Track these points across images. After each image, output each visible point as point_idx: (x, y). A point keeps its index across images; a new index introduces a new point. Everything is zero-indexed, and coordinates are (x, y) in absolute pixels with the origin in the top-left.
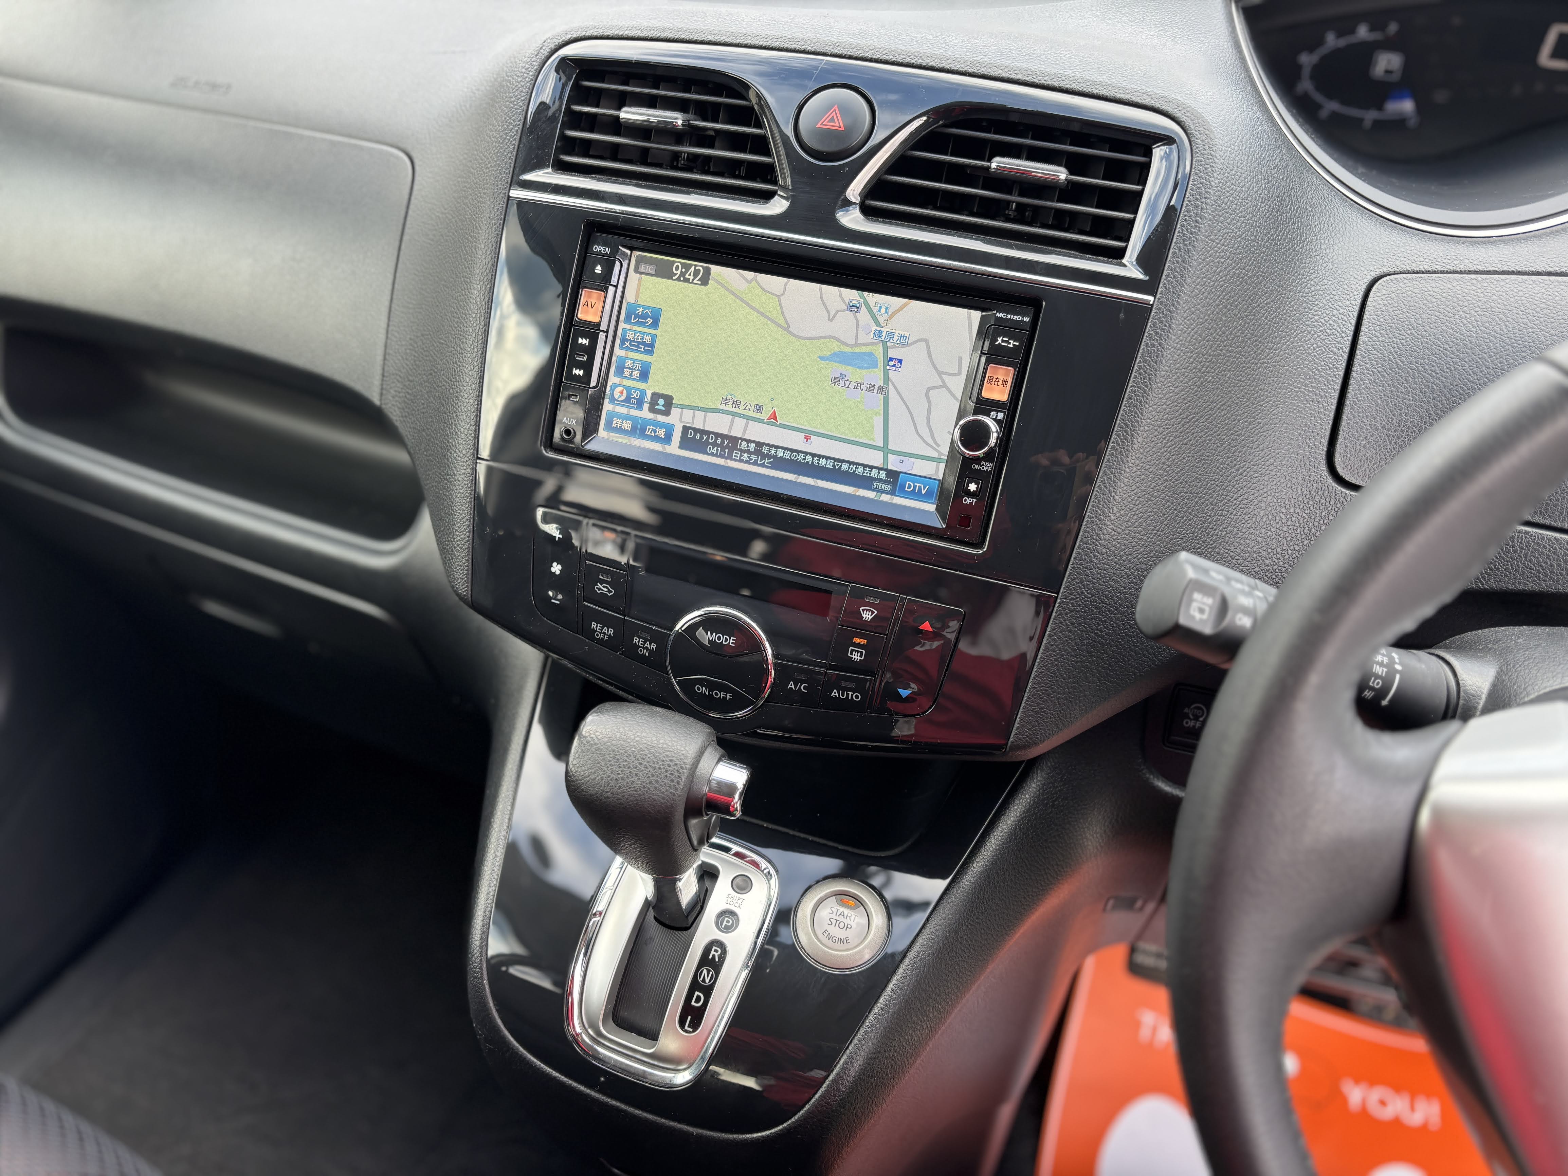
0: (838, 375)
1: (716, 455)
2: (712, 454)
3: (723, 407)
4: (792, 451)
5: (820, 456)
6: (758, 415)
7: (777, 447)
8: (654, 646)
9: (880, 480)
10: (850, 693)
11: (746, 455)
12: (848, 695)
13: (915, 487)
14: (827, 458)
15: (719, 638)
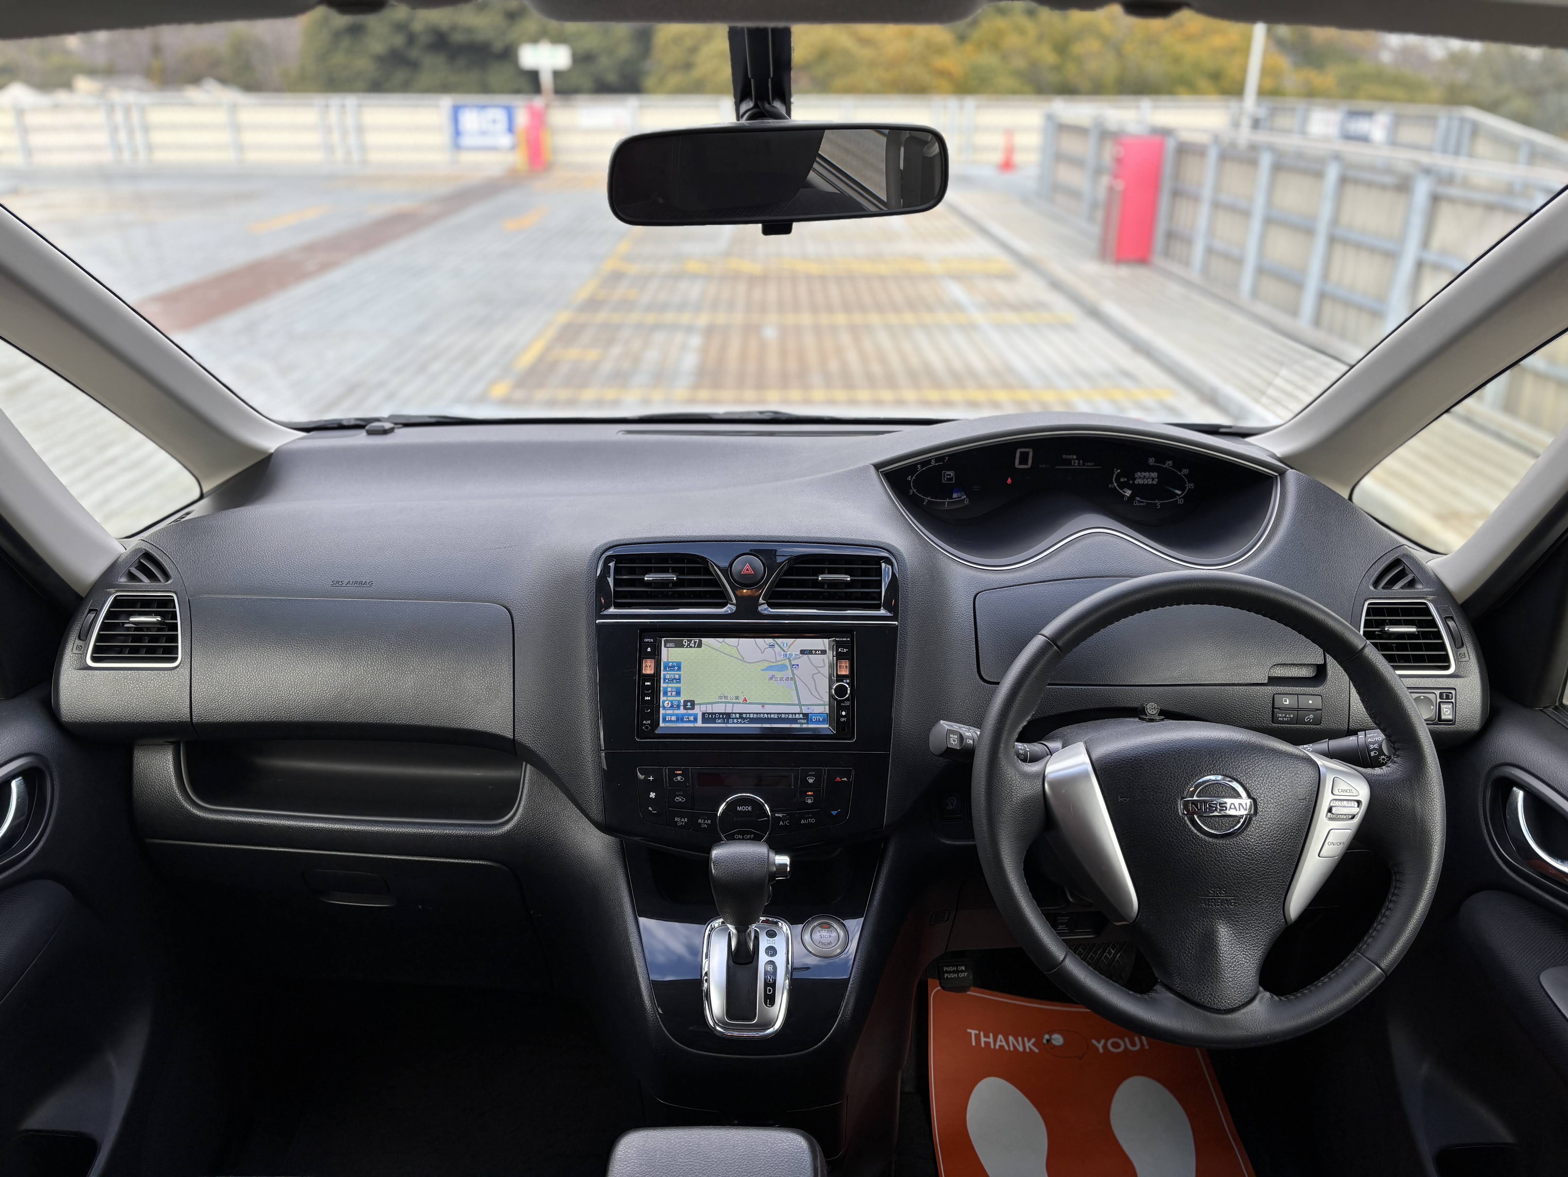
0: (771, 676)
1: (721, 723)
2: (719, 723)
3: (720, 700)
4: (757, 714)
5: (770, 714)
6: (737, 701)
7: (749, 713)
8: (709, 822)
9: (801, 719)
10: (810, 819)
11: (735, 720)
12: (809, 821)
13: (817, 718)
14: (774, 714)
15: (744, 808)
